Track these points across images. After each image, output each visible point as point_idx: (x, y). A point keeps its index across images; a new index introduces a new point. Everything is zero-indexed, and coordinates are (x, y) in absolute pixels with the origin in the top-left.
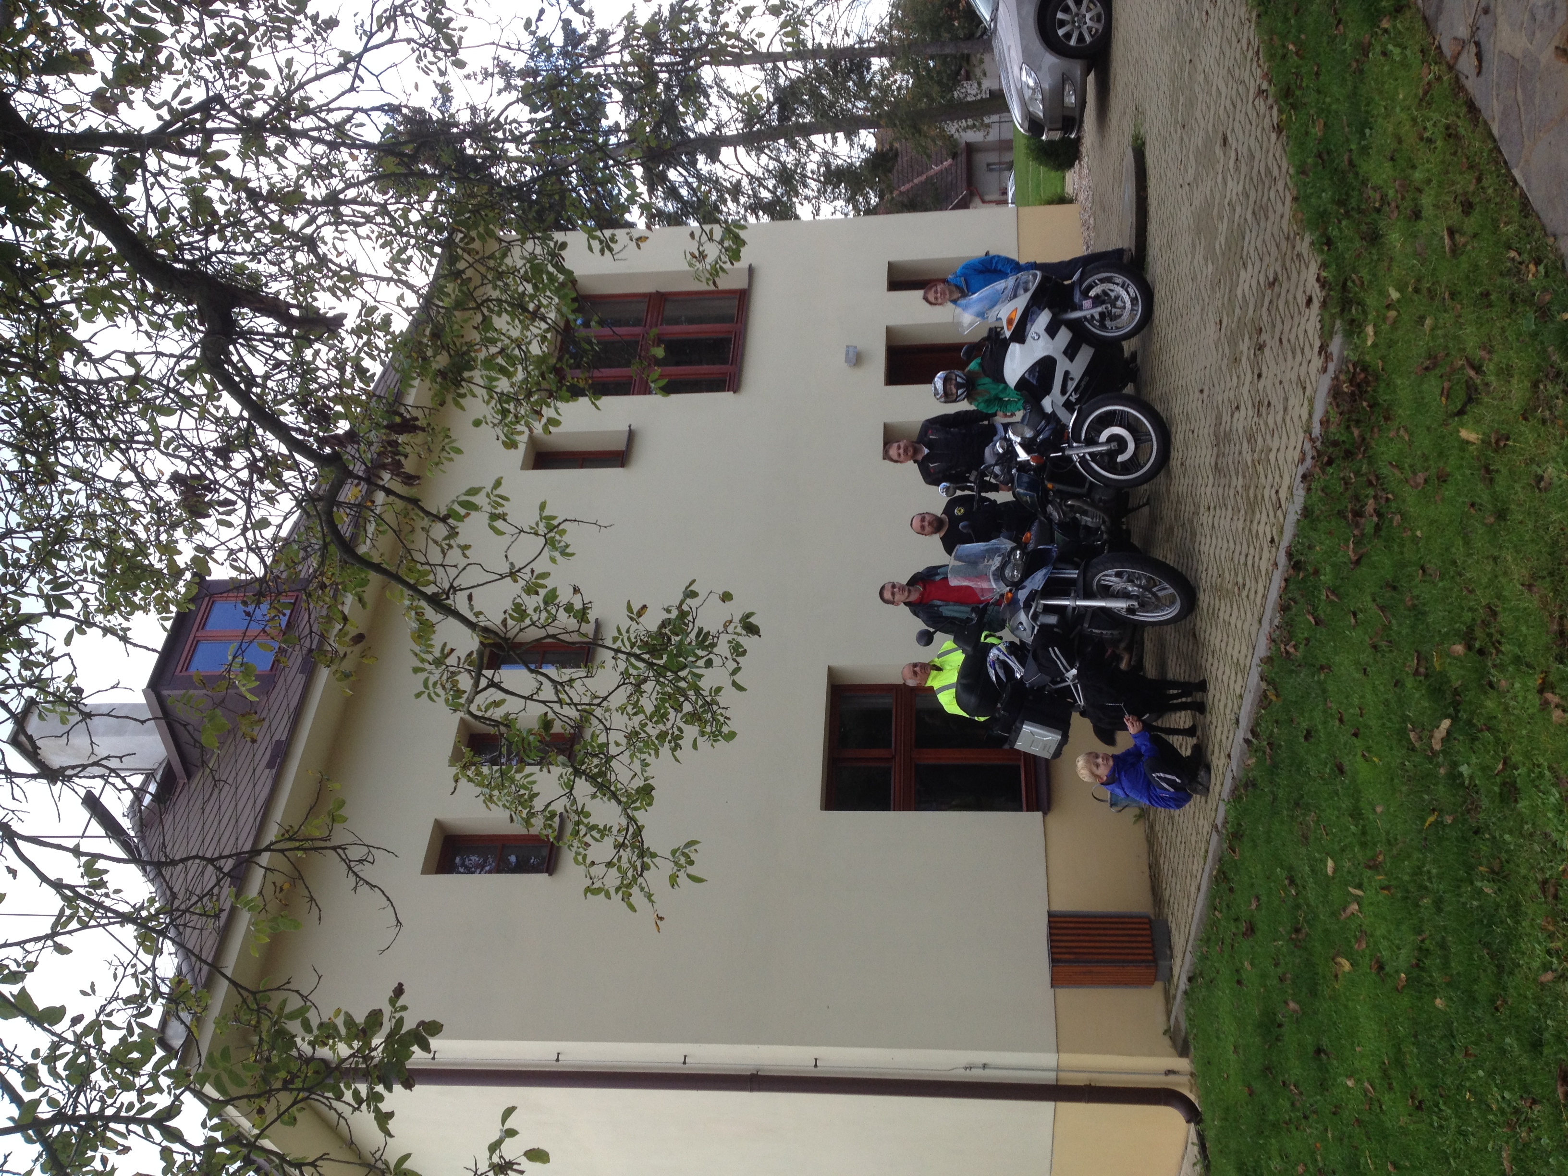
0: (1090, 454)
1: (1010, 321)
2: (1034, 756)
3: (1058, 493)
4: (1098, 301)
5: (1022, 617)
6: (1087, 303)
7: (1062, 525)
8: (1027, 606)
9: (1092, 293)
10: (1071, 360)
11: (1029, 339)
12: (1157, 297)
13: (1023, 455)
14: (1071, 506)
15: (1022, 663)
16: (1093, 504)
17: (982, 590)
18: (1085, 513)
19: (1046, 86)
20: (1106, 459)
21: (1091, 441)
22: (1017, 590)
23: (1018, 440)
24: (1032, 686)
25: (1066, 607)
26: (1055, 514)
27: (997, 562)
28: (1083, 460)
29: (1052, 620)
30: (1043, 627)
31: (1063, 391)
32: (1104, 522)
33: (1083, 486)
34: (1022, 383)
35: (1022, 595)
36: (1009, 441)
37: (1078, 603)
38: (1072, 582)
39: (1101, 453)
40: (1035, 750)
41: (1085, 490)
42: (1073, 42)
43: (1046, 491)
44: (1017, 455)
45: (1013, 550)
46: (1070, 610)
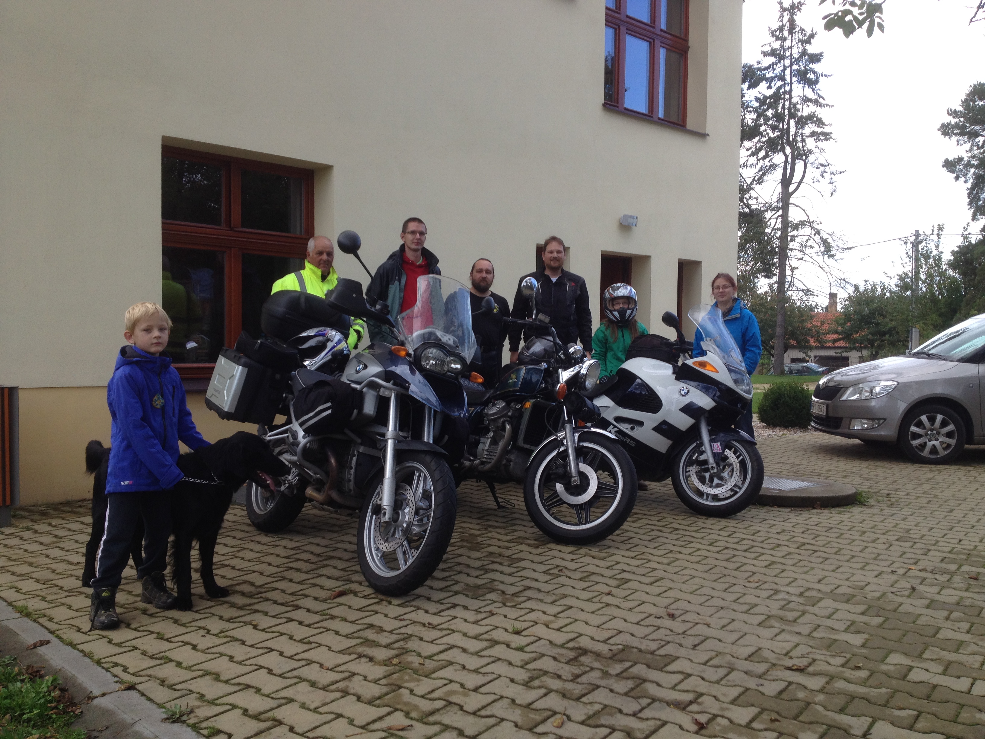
0: (566, 451)
1: (703, 364)
2: (209, 379)
3: (520, 414)
4: (721, 459)
5: (375, 369)
6: (717, 447)
7: (480, 416)
8: (388, 376)
9: (728, 452)
10: (655, 429)
11: (681, 385)
12: (724, 522)
13: (565, 375)
14: (504, 429)
15: (322, 368)
16: (505, 452)
17: (411, 318)
18: (495, 442)
19: (873, 403)
20: (561, 471)
21: (581, 453)
22: (410, 364)
23: (583, 371)
24: (292, 378)
25: (385, 424)
26: (494, 410)
27: (447, 339)
28: (558, 443)
29: (369, 408)
30: (359, 397)
31: (619, 419)
32: (483, 463)
33: (526, 441)
34: (630, 377)
35: (402, 370)
36: (581, 361)
37: (390, 444)
38: (418, 435)
39: (566, 464)
40: (215, 380)
41: (520, 442)
42: (913, 429)
43: (522, 400)
44: (565, 369)
45: (462, 360)
46: (382, 430)
